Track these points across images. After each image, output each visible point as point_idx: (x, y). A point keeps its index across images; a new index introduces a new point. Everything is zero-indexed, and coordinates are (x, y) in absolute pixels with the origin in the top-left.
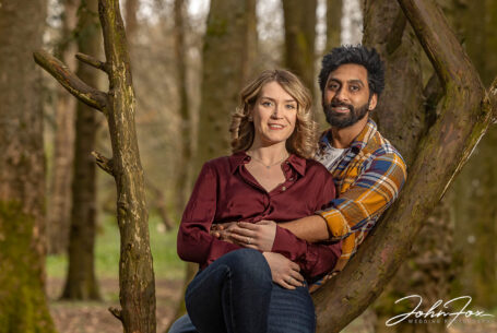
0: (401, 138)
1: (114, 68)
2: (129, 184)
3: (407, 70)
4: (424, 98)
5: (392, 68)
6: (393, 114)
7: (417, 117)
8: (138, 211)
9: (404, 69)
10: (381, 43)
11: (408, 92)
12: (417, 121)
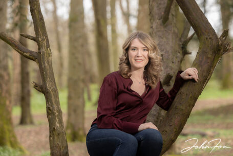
0: (173, 62)
1: (40, 39)
2: (51, 97)
3: (172, 31)
4: (181, 43)
5: (166, 31)
6: (168, 52)
7: (179, 52)
8: (57, 111)
9: (171, 31)
10: (159, 19)
11: (174, 41)
12: (179, 54)
